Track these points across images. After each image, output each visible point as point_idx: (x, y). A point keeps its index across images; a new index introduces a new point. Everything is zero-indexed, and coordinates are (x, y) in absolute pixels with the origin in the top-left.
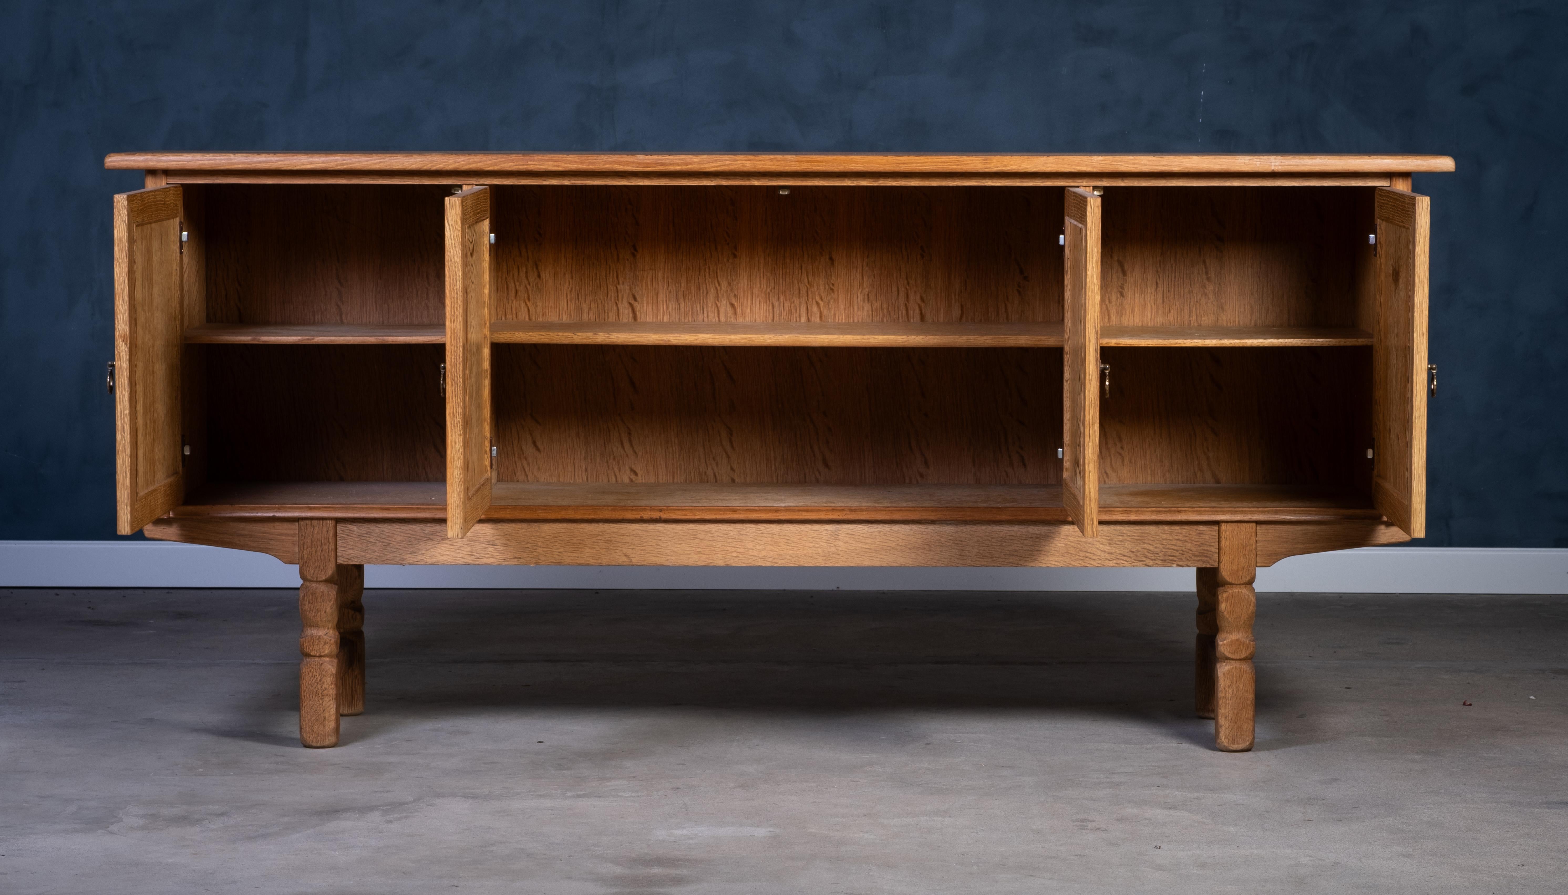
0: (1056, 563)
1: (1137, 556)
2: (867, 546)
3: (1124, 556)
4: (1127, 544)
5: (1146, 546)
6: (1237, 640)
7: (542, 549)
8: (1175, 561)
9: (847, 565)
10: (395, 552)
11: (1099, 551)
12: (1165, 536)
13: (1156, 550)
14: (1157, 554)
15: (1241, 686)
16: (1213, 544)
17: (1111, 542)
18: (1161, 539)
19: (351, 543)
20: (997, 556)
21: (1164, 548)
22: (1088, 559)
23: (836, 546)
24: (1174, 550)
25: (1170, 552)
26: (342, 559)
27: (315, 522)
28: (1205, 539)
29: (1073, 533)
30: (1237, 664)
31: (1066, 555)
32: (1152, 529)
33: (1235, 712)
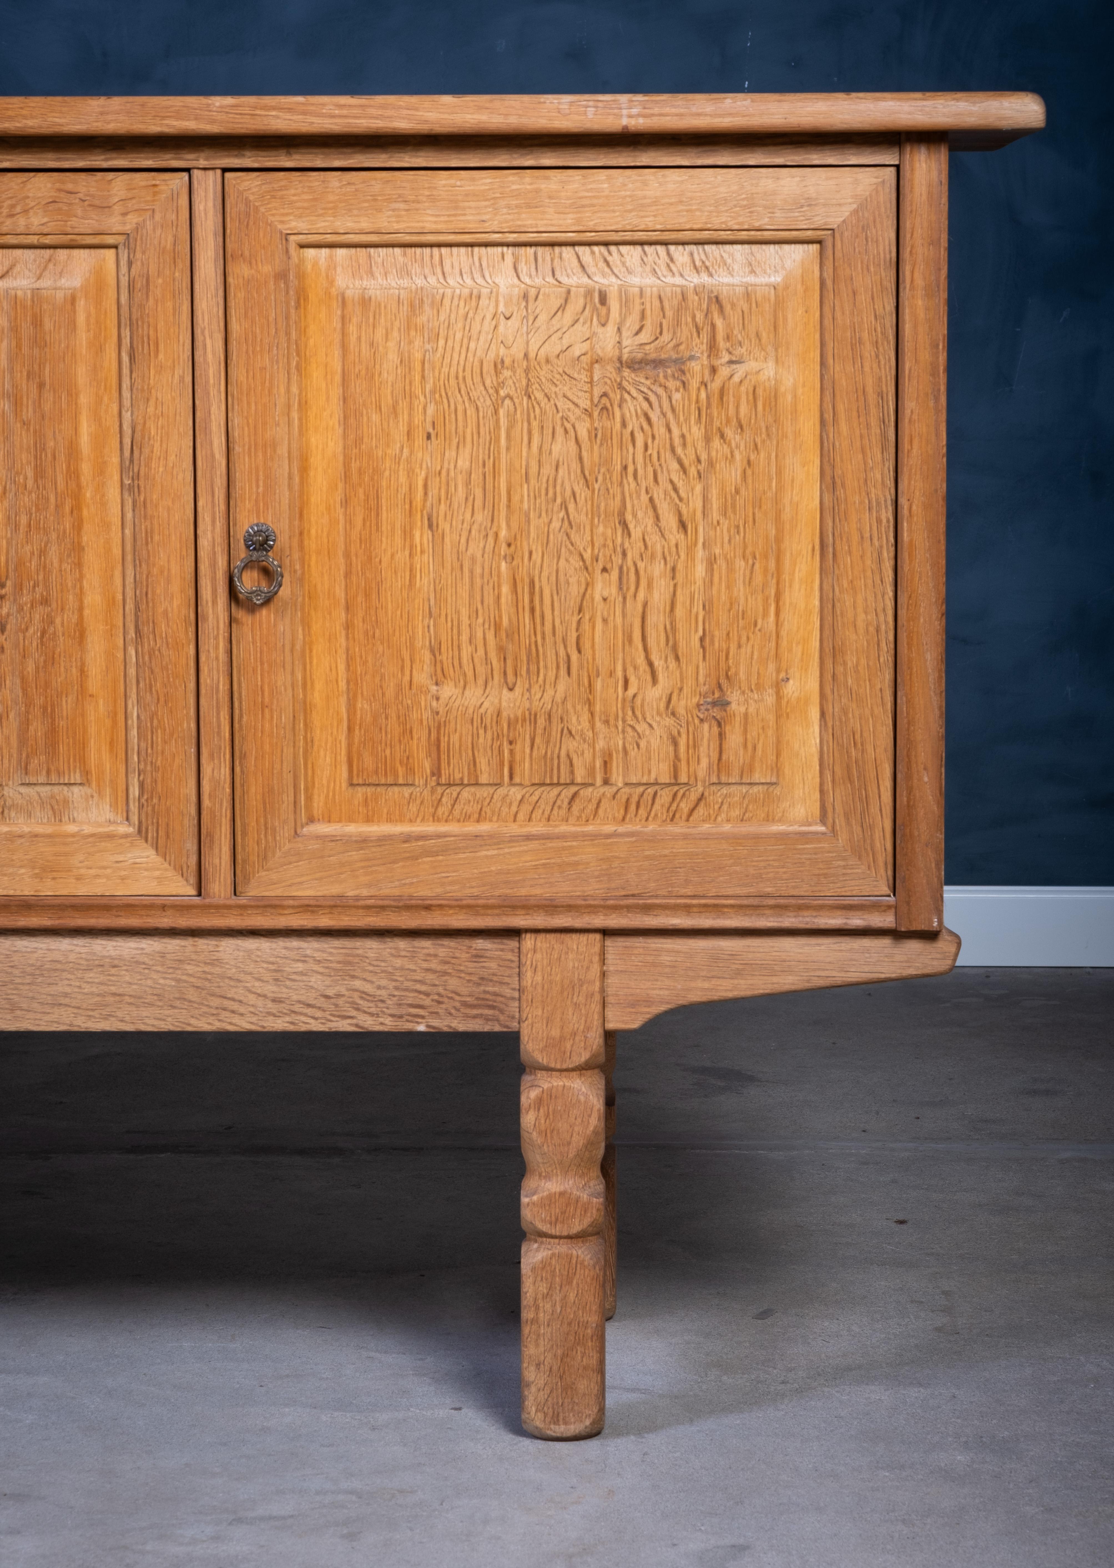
0: (156, 1023)
1: (336, 1005)
3: (309, 1006)
4: (316, 981)
5: (357, 984)
6: (562, 1194)
8: (423, 1017)
11: (252, 996)
12: (398, 962)
13: (379, 992)
14: (383, 1001)
15: (572, 1296)
16: (507, 980)
17: (278, 975)
18: (390, 969)
20: (24, 1006)
21: (397, 988)
22: (228, 1014)
24: (420, 992)
25: (411, 998)
28: (489, 968)
29: (194, 957)
30: (562, 1248)
31: (177, 1003)
32: (371, 947)
33: (560, 1352)
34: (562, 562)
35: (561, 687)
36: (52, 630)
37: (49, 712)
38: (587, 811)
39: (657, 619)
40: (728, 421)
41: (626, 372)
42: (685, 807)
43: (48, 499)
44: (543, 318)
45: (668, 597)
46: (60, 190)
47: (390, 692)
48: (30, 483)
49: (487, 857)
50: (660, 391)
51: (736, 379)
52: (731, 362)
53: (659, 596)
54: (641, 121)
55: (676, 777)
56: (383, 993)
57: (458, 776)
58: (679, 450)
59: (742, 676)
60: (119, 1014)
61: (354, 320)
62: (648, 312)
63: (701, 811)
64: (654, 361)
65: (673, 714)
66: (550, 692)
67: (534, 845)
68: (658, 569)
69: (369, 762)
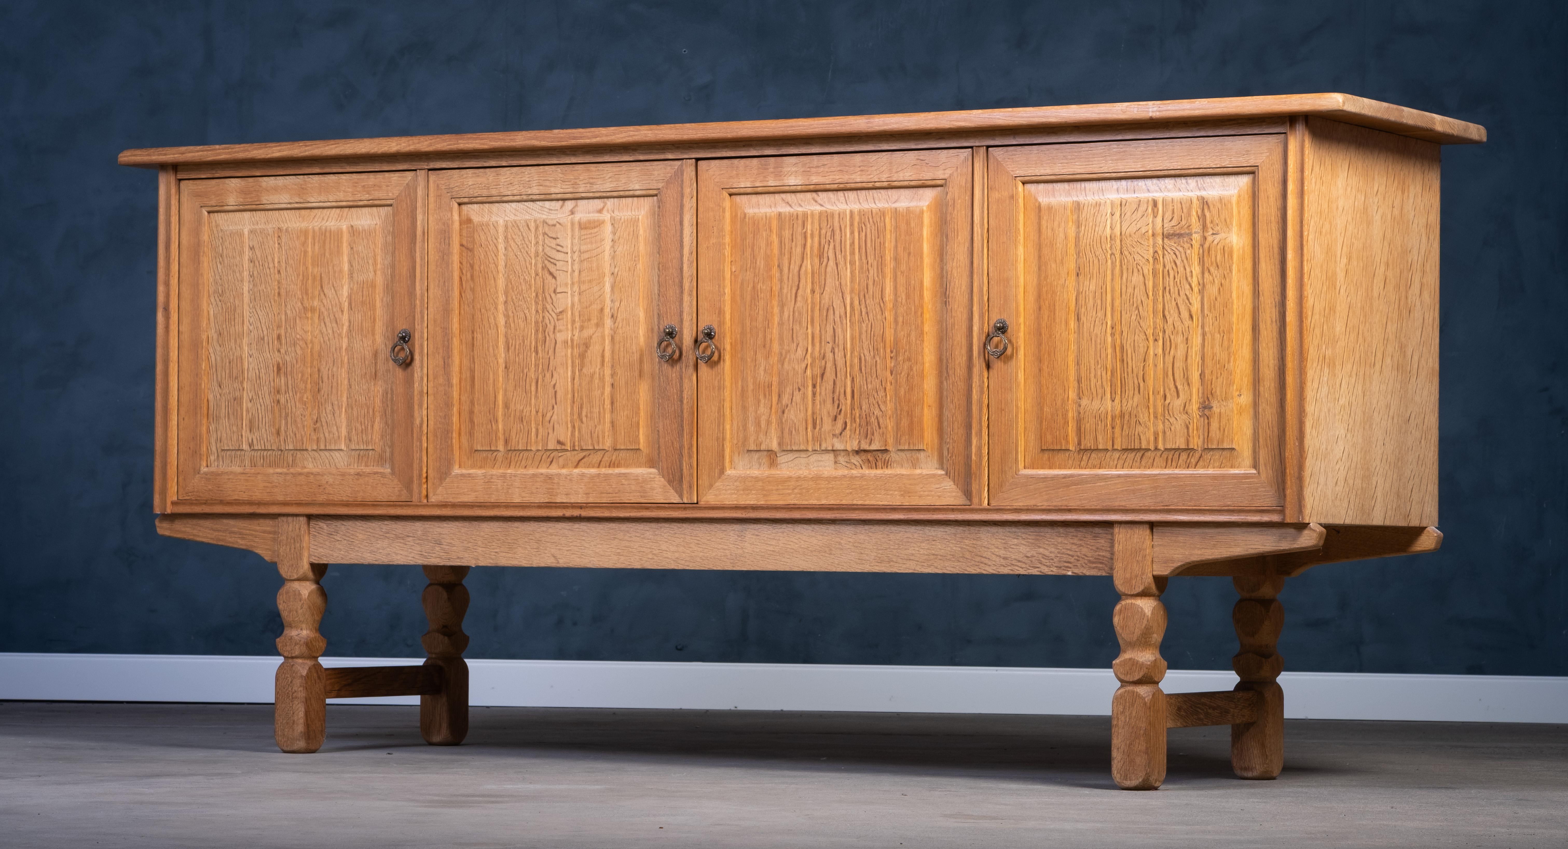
0: (952, 569)
1: (1031, 561)
2: (771, 548)
3: (1019, 561)
5: (1041, 550)
6: (1130, 659)
7: (481, 549)
8: (1070, 568)
9: (752, 569)
10: (357, 551)
11: (993, 556)
13: (1051, 555)
14: (1052, 559)
15: (1134, 713)
18: (1056, 543)
19: (322, 541)
20: (894, 560)
22: (983, 565)
23: (742, 548)
24: (1069, 555)
25: (1065, 558)
26: (314, 558)
27: (290, 519)
28: (1101, 543)
30: (1130, 688)
31: (961, 560)
32: (1047, 531)
33: (1128, 742)
34: (1136, 335)
35: (1136, 399)
36: (911, 373)
37: (910, 415)
38: (1149, 463)
39: (1179, 364)
40: (1212, 264)
41: (1166, 240)
42: (1193, 461)
43: (911, 309)
44: (1129, 214)
45: (1184, 353)
46: (918, 159)
47: (1059, 402)
48: (904, 301)
49: (1100, 486)
50: (1181, 249)
51: (1215, 242)
52: (1213, 234)
53: (1180, 353)
54: (1158, 114)
55: (1188, 445)
56: (1053, 555)
57: (1089, 445)
58: (1189, 279)
59: (1218, 393)
60: (935, 564)
61: (1045, 218)
62: (1175, 210)
63: (1201, 463)
64: (1178, 234)
65: (1187, 413)
66: (1130, 402)
67: (1122, 480)
68: (1180, 339)
69: (1049, 437)
